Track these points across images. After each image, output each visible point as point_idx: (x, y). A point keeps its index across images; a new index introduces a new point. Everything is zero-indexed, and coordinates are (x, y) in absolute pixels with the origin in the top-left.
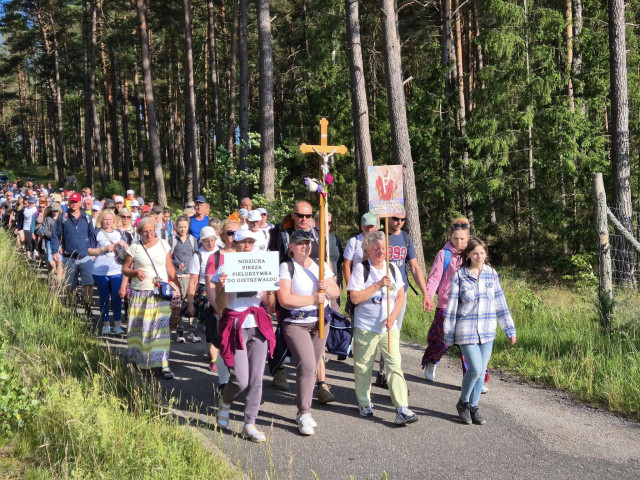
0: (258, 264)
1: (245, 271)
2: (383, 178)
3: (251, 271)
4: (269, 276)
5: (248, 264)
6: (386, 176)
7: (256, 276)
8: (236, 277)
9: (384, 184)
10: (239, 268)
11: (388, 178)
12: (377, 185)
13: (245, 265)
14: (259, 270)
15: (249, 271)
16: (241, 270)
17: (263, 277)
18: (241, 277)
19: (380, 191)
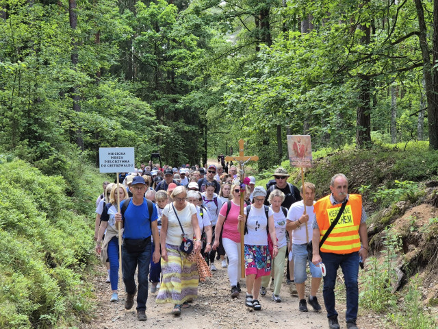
0: (121, 156)
1: (112, 160)
2: (298, 144)
3: (117, 160)
4: (127, 164)
5: (114, 156)
6: (299, 142)
7: (120, 163)
8: (107, 164)
9: (298, 147)
10: (108, 158)
11: (301, 143)
12: (294, 147)
14: (121, 160)
15: (115, 160)
16: (110, 159)
17: (124, 164)
18: (110, 164)
19: (295, 152)
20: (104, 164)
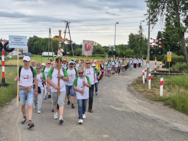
0: (20, 40)
1: (15, 42)
2: (87, 44)
3: (18, 42)
4: (23, 44)
5: (17, 40)
6: (88, 44)
7: (19, 44)
8: (12, 43)
9: (87, 46)
11: (89, 44)
12: (85, 46)
13: (16, 40)
14: (20, 42)
15: (17, 42)
16: (14, 41)
17: (21, 44)
18: (14, 43)
19: (85, 48)
20: (11, 43)
